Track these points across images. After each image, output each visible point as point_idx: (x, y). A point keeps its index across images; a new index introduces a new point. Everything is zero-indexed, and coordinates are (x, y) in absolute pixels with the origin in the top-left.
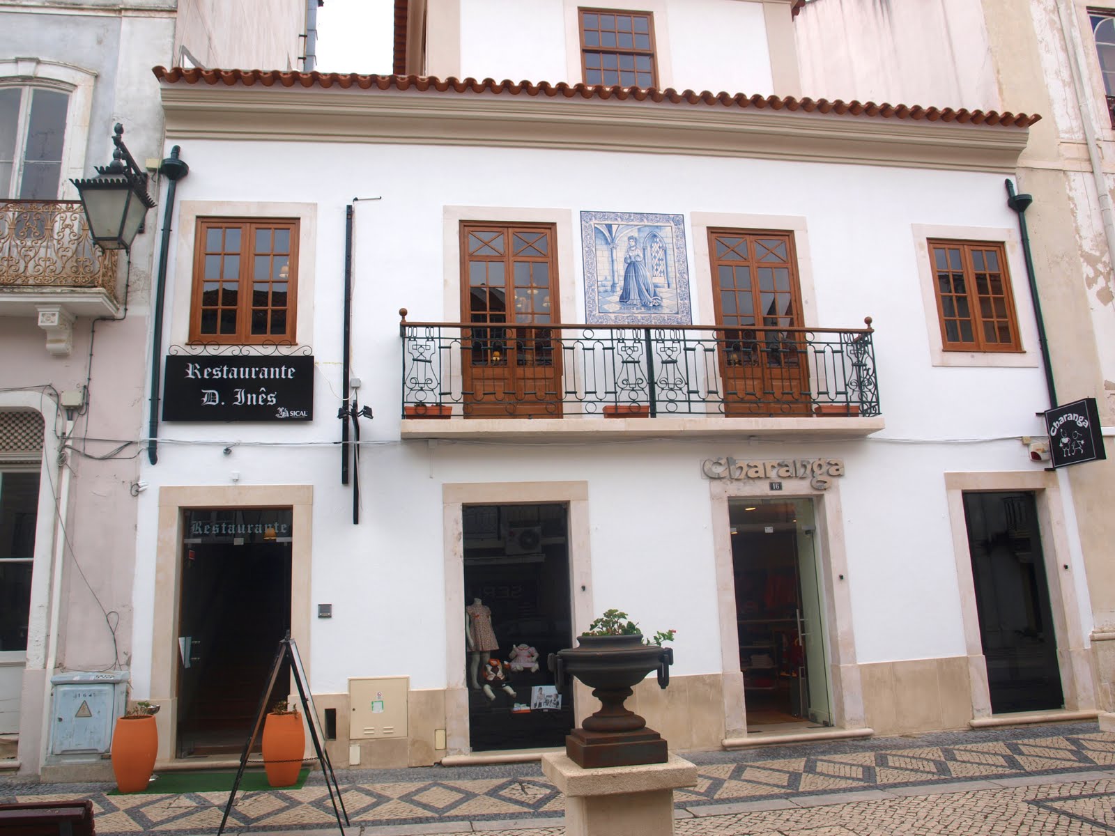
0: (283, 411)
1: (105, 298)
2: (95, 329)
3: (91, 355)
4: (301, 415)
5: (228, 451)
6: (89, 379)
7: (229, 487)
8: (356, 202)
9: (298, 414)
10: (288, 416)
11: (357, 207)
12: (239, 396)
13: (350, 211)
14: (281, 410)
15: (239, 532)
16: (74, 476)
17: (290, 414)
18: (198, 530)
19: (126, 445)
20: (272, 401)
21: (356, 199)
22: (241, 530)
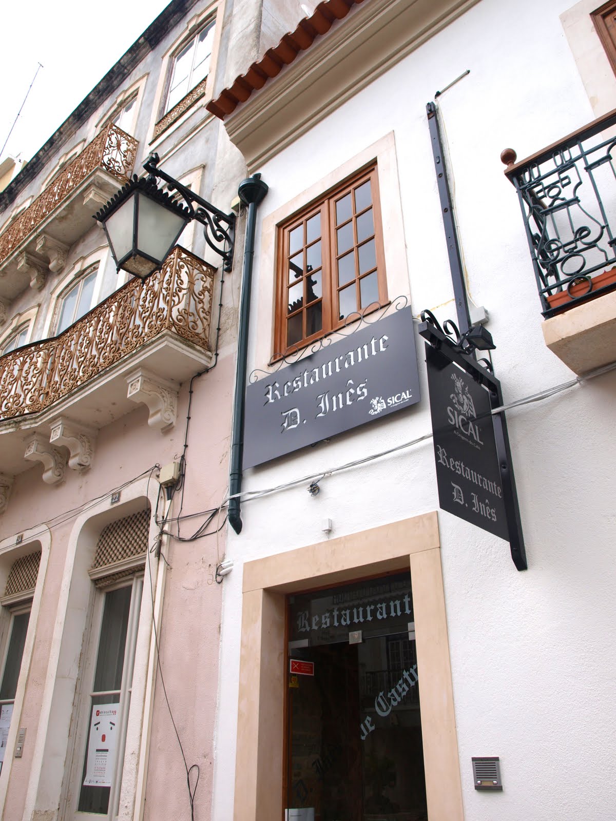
0: (378, 402)
1: (171, 339)
2: (193, 390)
3: (189, 418)
4: (404, 399)
5: (315, 489)
6: (186, 446)
7: (320, 544)
8: (439, 98)
9: (399, 398)
10: (385, 407)
11: (441, 103)
12: (322, 405)
13: (432, 112)
14: (374, 402)
15: (356, 620)
16: (169, 568)
17: (387, 403)
18: (305, 627)
19: (213, 515)
20: (363, 394)
21: (438, 94)
22: (358, 617)
